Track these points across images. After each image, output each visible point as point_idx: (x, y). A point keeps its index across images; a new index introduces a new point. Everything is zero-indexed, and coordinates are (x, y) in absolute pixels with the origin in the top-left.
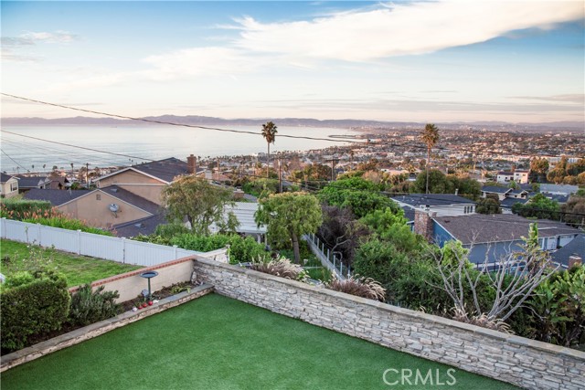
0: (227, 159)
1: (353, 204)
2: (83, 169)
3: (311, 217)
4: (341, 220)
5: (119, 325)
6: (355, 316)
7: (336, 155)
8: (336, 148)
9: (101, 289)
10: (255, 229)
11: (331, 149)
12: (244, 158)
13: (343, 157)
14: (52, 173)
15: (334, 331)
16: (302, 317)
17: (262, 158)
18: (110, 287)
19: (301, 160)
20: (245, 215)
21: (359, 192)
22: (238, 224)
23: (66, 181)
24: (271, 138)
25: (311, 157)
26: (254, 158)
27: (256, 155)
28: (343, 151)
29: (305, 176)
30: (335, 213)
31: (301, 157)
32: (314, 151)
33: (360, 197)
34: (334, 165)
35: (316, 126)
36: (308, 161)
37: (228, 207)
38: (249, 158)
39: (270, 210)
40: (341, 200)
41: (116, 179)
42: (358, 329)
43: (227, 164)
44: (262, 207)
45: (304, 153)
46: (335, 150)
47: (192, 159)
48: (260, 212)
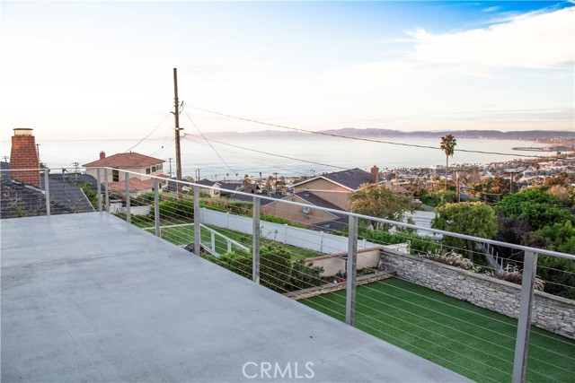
0: (405, 171)
1: (530, 216)
2: (271, 178)
3: (486, 226)
4: (517, 231)
5: (323, 292)
6: (514, 301)
7: (521, 168)
8: (520, 161)
9: (311, 265)
11: (515, 162)
12: (422, 170)
13: (528, 171)
14: (244, 181)
15: (496, 312)
16: (469, 300)
17: (441, 171)
18: (317, 264)
19: (481, 173)
20: (423, 222)
21: (538, 205)
23: (258, 188)
24: (450, 151)
25: (492, 171)
26: (432, 170)
27: (435, 168)
28: (527, 164)
29: (485, 189)
30: (511, 224)
31: (482, 170)
32: (496, 164)
33: (538, 210)
34: (517, 179)
35: (499, 138)
36: (489, 175)
37: (407, 214)
38: (427, 170)
39: (446, 218)
40: (519, 212)
41: (308, 186)
42: (516, 311)
43: (405, 176)
44: (439, 216)
45: (485, 166)
46: (519, 163)
47: (375, 169)
48: (436, 220)
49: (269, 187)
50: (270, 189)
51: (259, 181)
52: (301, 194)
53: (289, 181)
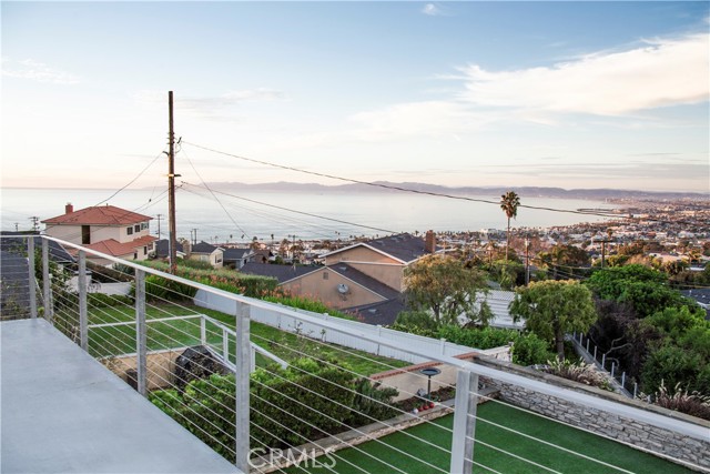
0: (450, 235)
1: (634, 298)
2: (285, 242)
3: (583, 313)
4: (619, 318)
7: (588, 234)
8: (587, 225)
10: (511, 323)
11: (581, 226)
13: (596, 237)
14: (252, 245)
17: (494, 236)
19: (542, 239)
20: (499, 304)
21: (640, 283)
22: (493, 316)
23: (271, 255)
24: (512, 212)
25: (555, 236)
26: (483, 235)
27: (486, 232)
28: (596, 229)
29: (555, 260)
30: (609, 309)
31: (542, 236)
32: (558, 228)
33: (644, 290)
34: (585, 246)
36: (551, 241)
37: (480, 295)
38: (477, 235)
39: (529, 301)
40: (618, 293)
41: (344, 255)
44: (520, 297)
45: (546, 231)
46: (586, 228)
47: (431, 236)
48: (517, 303)
49: (283, 252)
50: (285, 255)
51: (271, 245)
52: (336, 267)
53: (307, 246)
